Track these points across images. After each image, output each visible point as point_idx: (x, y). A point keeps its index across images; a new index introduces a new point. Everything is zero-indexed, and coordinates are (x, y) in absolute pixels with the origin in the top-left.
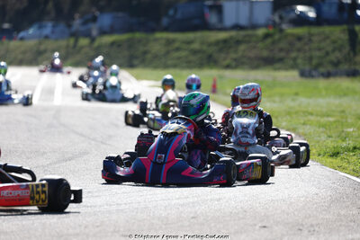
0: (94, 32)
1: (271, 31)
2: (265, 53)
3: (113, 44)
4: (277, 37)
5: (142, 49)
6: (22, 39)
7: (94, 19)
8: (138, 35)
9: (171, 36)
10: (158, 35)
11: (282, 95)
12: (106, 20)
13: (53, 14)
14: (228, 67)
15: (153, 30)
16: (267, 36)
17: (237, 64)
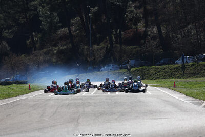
0: (128, 67)
1: (194, 63)
2: (192, 72)
3: (136, 70)
4: (196, 65)
5: (146, 72)
6: (102, 71)
7: (128, 62)
8: (144, 67)
9: (157, 67)
10: (152, 67)
11: (200, 87)
12: (132, 62)
13: (113, 61)
14: (178, 77)
15: (150, 65)
16: (192, 65)
17: (182, 76)
